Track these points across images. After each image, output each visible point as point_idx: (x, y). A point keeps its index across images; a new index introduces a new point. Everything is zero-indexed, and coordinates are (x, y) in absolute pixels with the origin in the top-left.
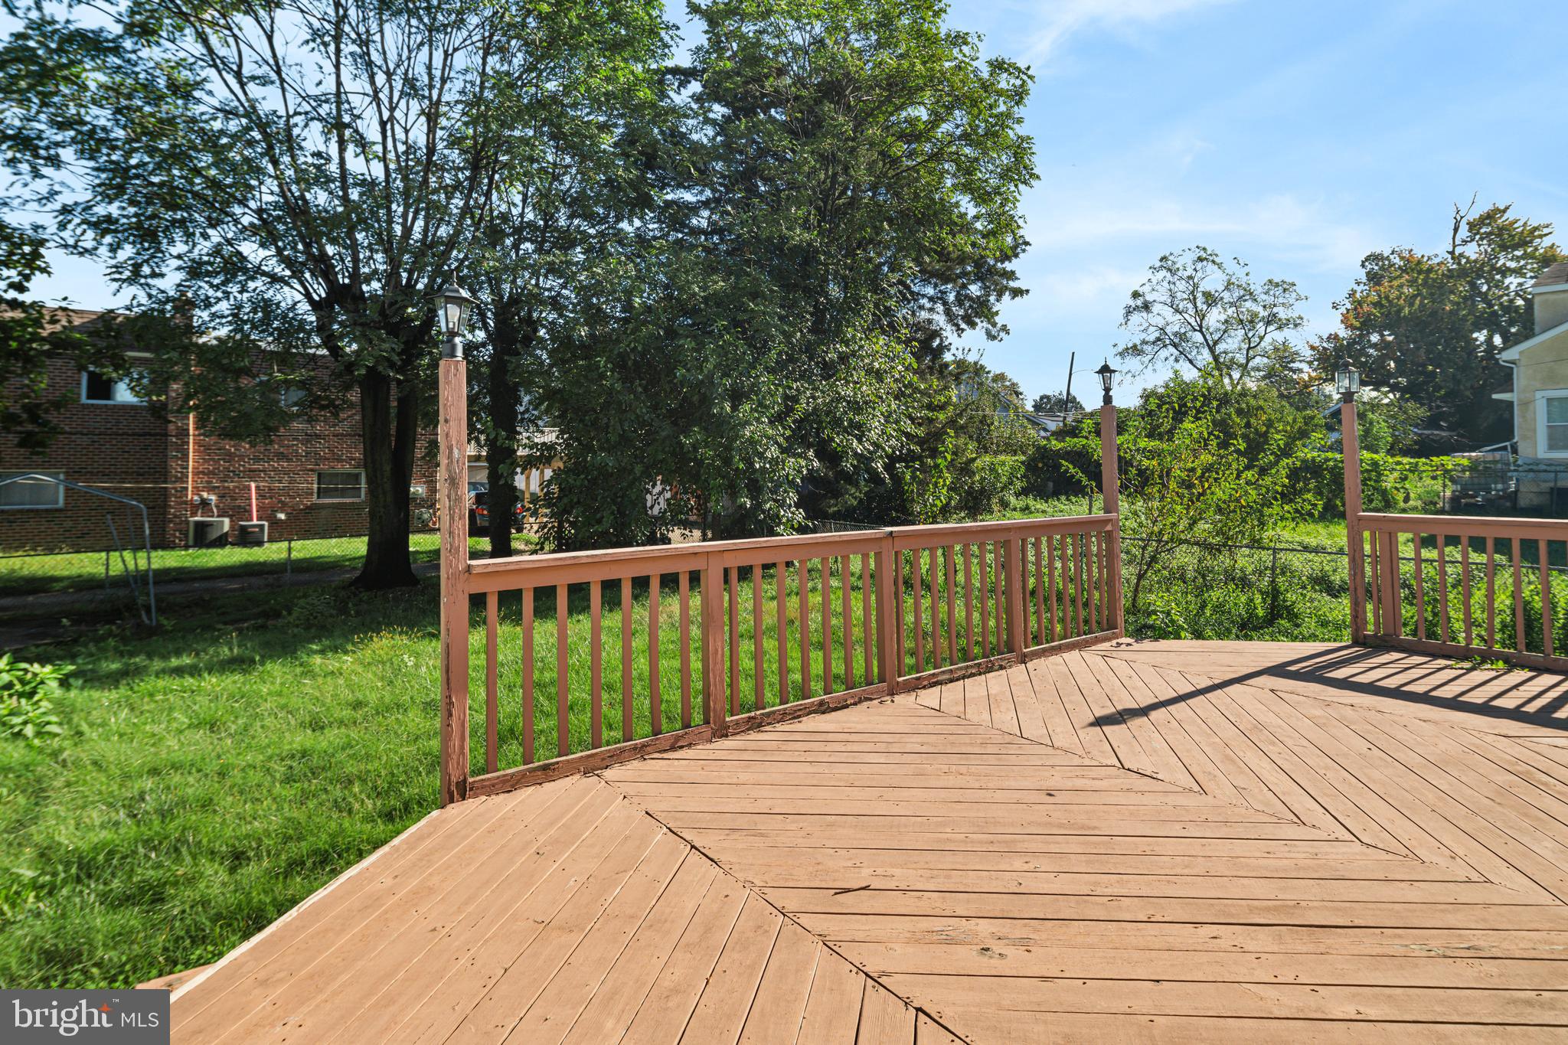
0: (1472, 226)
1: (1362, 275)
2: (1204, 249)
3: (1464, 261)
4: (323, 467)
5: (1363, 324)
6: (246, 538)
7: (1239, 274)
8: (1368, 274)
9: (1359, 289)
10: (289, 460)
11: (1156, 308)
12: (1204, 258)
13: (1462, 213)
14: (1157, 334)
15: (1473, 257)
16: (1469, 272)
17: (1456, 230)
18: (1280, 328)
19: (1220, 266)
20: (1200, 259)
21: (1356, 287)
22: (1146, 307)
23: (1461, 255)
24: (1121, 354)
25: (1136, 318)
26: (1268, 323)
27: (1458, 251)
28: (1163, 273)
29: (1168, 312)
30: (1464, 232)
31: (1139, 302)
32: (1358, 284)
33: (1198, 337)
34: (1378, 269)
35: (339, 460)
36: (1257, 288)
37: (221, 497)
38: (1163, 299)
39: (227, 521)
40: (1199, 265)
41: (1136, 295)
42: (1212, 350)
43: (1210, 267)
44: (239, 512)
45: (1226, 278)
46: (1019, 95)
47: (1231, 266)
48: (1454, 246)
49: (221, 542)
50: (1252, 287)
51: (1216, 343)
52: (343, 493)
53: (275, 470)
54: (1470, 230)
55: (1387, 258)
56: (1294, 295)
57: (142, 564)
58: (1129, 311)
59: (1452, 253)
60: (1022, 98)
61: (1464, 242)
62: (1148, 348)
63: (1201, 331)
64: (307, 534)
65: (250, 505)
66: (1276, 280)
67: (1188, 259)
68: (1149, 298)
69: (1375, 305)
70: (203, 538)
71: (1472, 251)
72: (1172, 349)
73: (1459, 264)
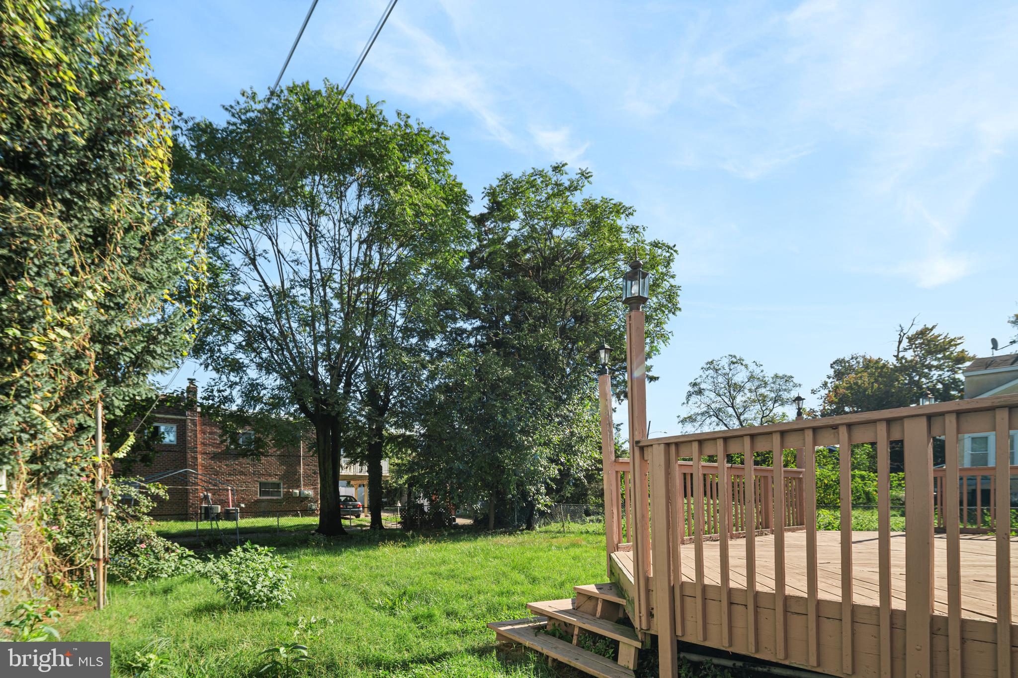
0: (910, 339)
1: (831, 372)
2: (735, 357)
3: (904, 361)
4: (263, 480)
5: (841, 400)
6: (229, 516)
7: (757, 371)
8: (835, 372)
9: (830, 381)
10: (245, 475)
11: (706, 393)
12: (735, 361)
13: (905, 331)
14: (705, 409)
15: (909, 358)
16: (906, 368)
17: (900, 342)
18: (782, 404)
19: (746, 366)
20: (734, 363)
21: (827, 380)
22: (700, 392)
23: (903, 357)
24: (682, 421)
25: (694, 398)
26: (775, 401)
27: (901, 355)
28: (711, 372)
29: (713, 395)
30: (905, 343)
31: (696, 389)
32: (829, 377)
33: (730, 410)
34: (841, 369)
35: (270, 475)
36: (769, 379)
37: (214, 494)
38: (710, 387)
39: (219, 507)
40: (732, 366)
41: (695, 385)
42: (739, 419)
43: (739, 367)
44: (224, 503)
45: (748, 374)
46: (668, 262)
47: (752, 367)
48: (899, 352)
49: (218, 517)
50: (766, 379)
51: (741, 414)
52: (272, 494)
53: (239, 480)
54: (909, 342)
55: (848, 362)
56: (791, 384)
57: (215, 526)
58: (689, 395)
59: (897, 356)
60: (669, 264)
61: (905, 350)
62: (699, 418)
63: (733, 407)
64: (256, 515)
65: (228, 499)
66: (780, 374)
67: (725, 362)
68: (703, 386)
69: (847, 389)
70: (208, 515)
71: (909, 355)
72: (714, 419)
73: (901, 363)
